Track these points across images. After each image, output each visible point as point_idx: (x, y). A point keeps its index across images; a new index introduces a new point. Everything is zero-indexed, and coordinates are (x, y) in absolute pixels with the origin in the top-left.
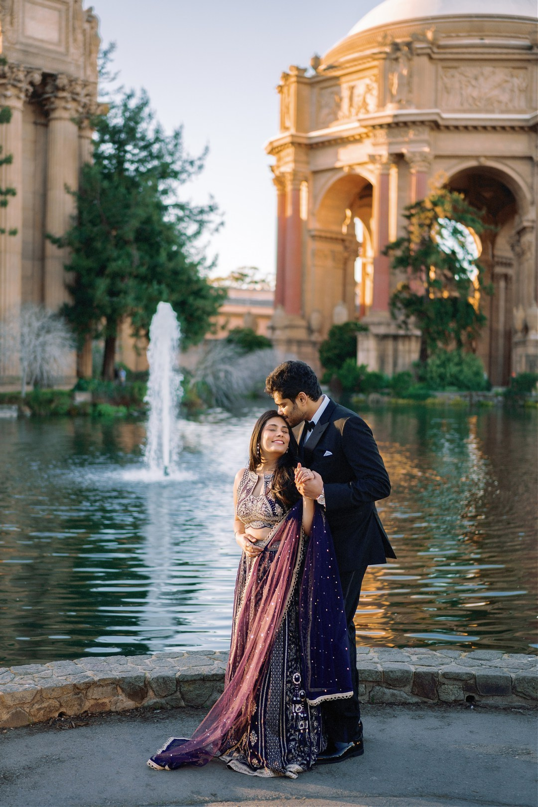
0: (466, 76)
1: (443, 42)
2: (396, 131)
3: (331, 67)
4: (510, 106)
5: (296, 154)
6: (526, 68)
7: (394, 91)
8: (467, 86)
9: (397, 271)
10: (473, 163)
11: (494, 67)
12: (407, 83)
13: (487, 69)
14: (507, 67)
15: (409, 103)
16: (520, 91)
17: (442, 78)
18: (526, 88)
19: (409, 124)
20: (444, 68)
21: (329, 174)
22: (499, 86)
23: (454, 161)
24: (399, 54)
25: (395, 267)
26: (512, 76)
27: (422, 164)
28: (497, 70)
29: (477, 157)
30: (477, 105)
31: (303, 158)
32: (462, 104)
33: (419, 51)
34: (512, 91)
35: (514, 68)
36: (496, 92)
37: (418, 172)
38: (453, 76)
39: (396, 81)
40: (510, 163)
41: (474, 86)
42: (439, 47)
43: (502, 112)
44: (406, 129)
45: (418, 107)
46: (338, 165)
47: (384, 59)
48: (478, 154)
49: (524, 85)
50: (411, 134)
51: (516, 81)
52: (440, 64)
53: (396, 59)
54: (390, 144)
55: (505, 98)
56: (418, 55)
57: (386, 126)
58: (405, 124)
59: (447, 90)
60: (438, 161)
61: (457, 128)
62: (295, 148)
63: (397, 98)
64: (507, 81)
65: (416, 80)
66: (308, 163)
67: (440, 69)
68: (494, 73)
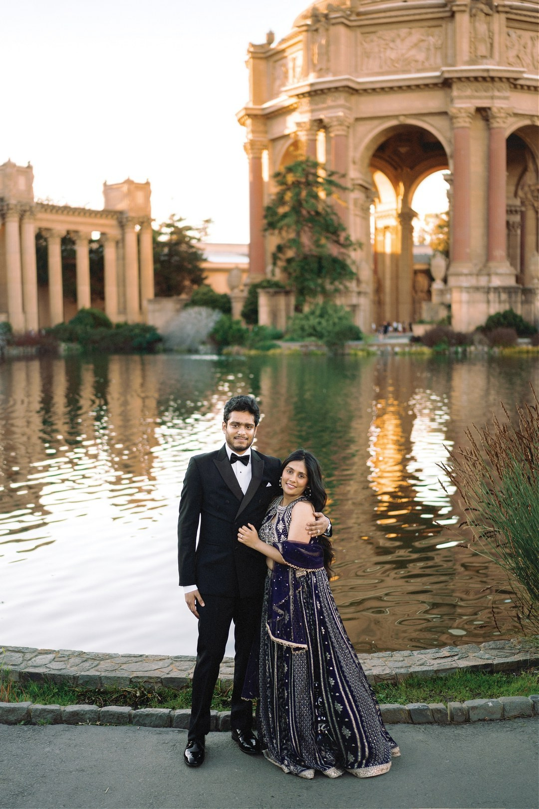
0: (384, 40)
1: (362, 9)
2: (317, 98)
3: (284, 41)
4: (427, 64)
5: (253, 125)
6: (440, 26)
7: (316, 61)
8: (385, 49)
9: (267, 233)
10: (394, 123)
11: (410, 28)
12: (325, 53)
13: (403, 31)
14: (422, 27)
15: (328, 70)
16: (436, 48)
17: (362, 44)
18: (442, 44)
19: (326, 91)
20: (362, 33)
21: (282, 142)
22: (416, 45)
23: (376, 122)
24: (318, 26)
25: (265, 230)
26: (428, 35)
27: (339, 128)
28: (413, 31)
29: (396, 117)
30: (395, 66)
31: (262, 128)
32: (381, 67)
33: (334, 21)
34: (428, 49)
35: (429, 27)
36: (413, 52)
37: (337, 136)
38: (372, 41)
39: (316, 50)
40: (428, 119)
41: (392, 49)
42: (359, 14)
43: (418, 71)
44: (324, 96)
45: (335, 75)
46: (287, 132)
47: (307, 31)
48: (397, 113)
49: (440, 42)
50: (330, 101)
51: (432, 40)
52: (359, 31)
53: (316, 30)
54: (312, 111)
55: (421, 56)
56: (333, 24)
57: (307, 95)
58: (322, 91)
59: (367, 55)
60: (361, 123)
61: (374, 90)
62: (252, 118)
63: (318, 68)
64: (423, 41)
65: (332, 48)
66: (266, 132)
67: (359, 35)
68: (410, 34)
